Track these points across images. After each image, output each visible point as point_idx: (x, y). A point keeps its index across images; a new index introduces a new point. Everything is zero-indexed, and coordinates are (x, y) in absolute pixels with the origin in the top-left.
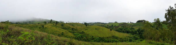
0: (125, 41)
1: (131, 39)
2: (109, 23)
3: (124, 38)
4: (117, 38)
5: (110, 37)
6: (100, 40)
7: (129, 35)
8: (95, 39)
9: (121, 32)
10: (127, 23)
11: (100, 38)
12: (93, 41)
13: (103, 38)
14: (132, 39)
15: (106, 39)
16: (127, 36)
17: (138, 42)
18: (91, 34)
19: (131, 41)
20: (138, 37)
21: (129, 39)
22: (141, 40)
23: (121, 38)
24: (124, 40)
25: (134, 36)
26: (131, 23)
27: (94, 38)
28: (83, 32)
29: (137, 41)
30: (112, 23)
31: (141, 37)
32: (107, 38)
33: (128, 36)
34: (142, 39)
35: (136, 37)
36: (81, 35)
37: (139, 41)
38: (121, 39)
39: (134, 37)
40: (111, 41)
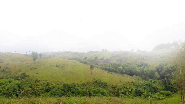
0: (124, 94)
1: (139, 89)
2: (90, 52)
3: (122, 87)
4: (104, 86)
5: (89, 84)
6: (64, 91)
7: (134, 81)
8: (54, 90)
9: (116, 72)
10: (131, 51)
11: (65, 85)
12: (48, 94)
13: (74, 86)
14: (143, 90)
15: (80, 89)
16: (130, 82)
17: (159, 99)
18: (45, 79)
19: (138, 94)
20: (159, 87)
21: (134, 90)
22: (168, 95)
23: (114, 85)
24: (123, 91)
25: (147, 82)
26: (139, 51)
27: (50, 86)
28: (24, 74)
29: (156, 95)
30: (95, 52)
31: (166, 87)
32: (83, 85)
33: (132, 82)
34: (169, 92)
35: (154, 85)
36: (17, 82)
37: (162, 97)
38: (114, 88)
39: (147, 85)
40: (91, 92)
